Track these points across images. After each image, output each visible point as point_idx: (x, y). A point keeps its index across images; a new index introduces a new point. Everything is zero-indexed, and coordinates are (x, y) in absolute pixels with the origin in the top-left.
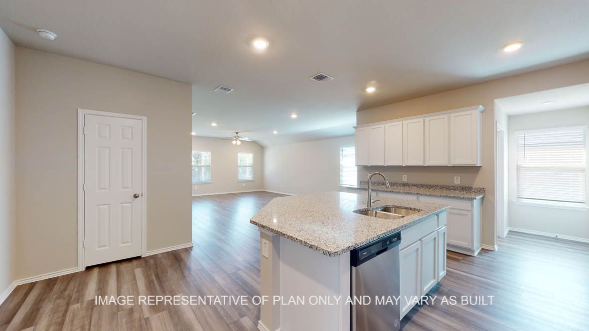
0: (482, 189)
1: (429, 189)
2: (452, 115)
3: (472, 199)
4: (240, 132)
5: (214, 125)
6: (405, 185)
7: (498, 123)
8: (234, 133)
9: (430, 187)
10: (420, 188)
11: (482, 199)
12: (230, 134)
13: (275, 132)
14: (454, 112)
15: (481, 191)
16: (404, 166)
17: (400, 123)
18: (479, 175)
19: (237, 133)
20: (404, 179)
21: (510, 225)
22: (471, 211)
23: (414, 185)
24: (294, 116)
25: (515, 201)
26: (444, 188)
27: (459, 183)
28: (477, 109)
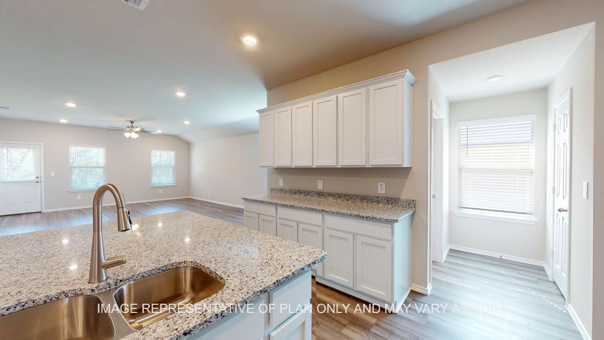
0: (412, 202)
1: (347, 200)
2: (372, 88)
3: (392, 222)
4: (137, 121)
5: (71, 105)
6: (320, 194)
7: (433, 103)
8: (127, 121)
9: (348, 197)
10: (336, 199)
11: (413, 216)
12: (121, 123)
13: (187, 123)
14: (374, 84)
15: (411, 204)
16: (314, 167)
17: (309, 103)
18: (408, 180)
19: (132, 122)
20: (320, 185)
21: (451, 240)
22: (391, 241)
23: (331, 195)
24: (181, 94)
25: (455, 212)
26: (364, 199)
27: (383, 192)
28: (403, 76)
